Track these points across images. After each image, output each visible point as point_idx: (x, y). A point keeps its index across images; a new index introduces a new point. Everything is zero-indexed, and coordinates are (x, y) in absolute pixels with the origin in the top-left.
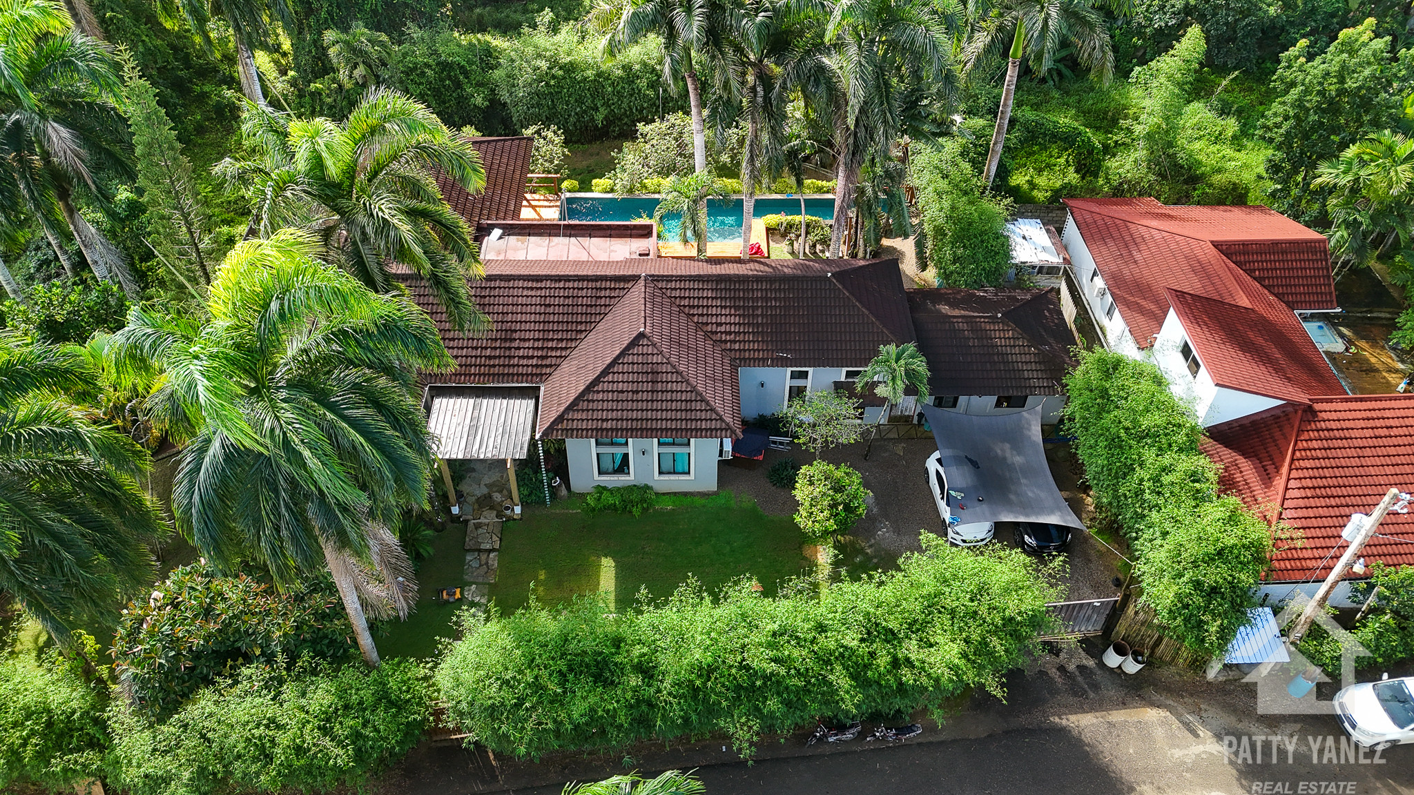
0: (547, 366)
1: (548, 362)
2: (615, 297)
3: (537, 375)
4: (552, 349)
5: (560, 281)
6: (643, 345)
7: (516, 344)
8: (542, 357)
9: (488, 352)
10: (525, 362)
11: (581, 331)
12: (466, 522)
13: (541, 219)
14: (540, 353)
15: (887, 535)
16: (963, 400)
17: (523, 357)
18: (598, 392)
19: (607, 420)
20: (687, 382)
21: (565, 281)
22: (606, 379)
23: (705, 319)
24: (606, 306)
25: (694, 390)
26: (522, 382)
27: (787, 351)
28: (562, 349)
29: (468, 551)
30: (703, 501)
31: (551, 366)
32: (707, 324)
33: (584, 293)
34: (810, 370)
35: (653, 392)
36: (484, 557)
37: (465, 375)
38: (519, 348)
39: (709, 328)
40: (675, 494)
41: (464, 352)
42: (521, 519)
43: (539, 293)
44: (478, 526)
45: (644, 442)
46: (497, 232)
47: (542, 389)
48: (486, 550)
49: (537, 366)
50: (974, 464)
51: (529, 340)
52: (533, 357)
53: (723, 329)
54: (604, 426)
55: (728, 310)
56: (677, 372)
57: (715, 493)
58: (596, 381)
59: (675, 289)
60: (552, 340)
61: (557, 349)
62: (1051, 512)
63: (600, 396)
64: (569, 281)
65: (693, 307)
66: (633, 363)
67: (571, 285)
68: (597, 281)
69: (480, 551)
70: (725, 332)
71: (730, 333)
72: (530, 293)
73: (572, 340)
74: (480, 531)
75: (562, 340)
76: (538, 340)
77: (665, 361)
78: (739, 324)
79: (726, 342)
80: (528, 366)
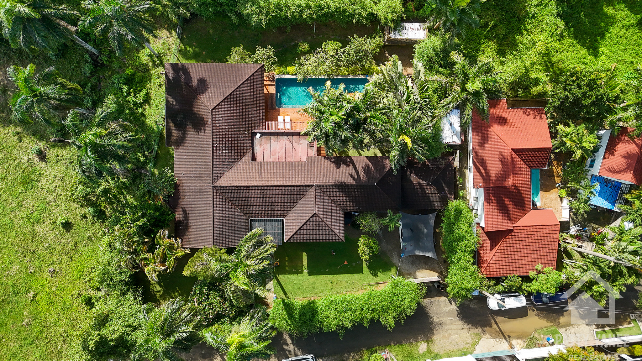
1: (285, 212)
2: (305, 192)
3: (282, 216)
4: (286, 208)
6: (315, 217)
7: (275, 207)
8: (283, 211)
9: (266, 209)
11: (295, 203)
14: (283, 209)
17: (277, 211)
19: (305, 237)
20: (329, 227)
22: (304, 226)
23: (334, 198)
24: (302, 195)
25: (331, 229)
26: (278, 218)
27: (360, 207)
28: (289, 208)
33: (295, 190)
35: (318, 229)
37: (260, 216)
39: (335, 200)
41: (259, 209)
43: (281, 191)
46: (258, 136)
47: (284, 220)
49: (282, 213)
51: (279, 205)
52: (280, 211)
53: (340, 201)
54: (304, 239)
55: (342, 195)
56: (326, 224)
58: (301, 227)
59: (325, 189)
60: (286, 205)
62: (429, 251)
63: (303, 231)
65: (331, 194)
66: (312, 222)
68: (299, 187)
72: (278, 191)
73: (292, 205)
75: (289, 205)
76: (282, 205)
77: (322, 221)
78: (345, 199)
79: (341, 204)
80: (279, 213)
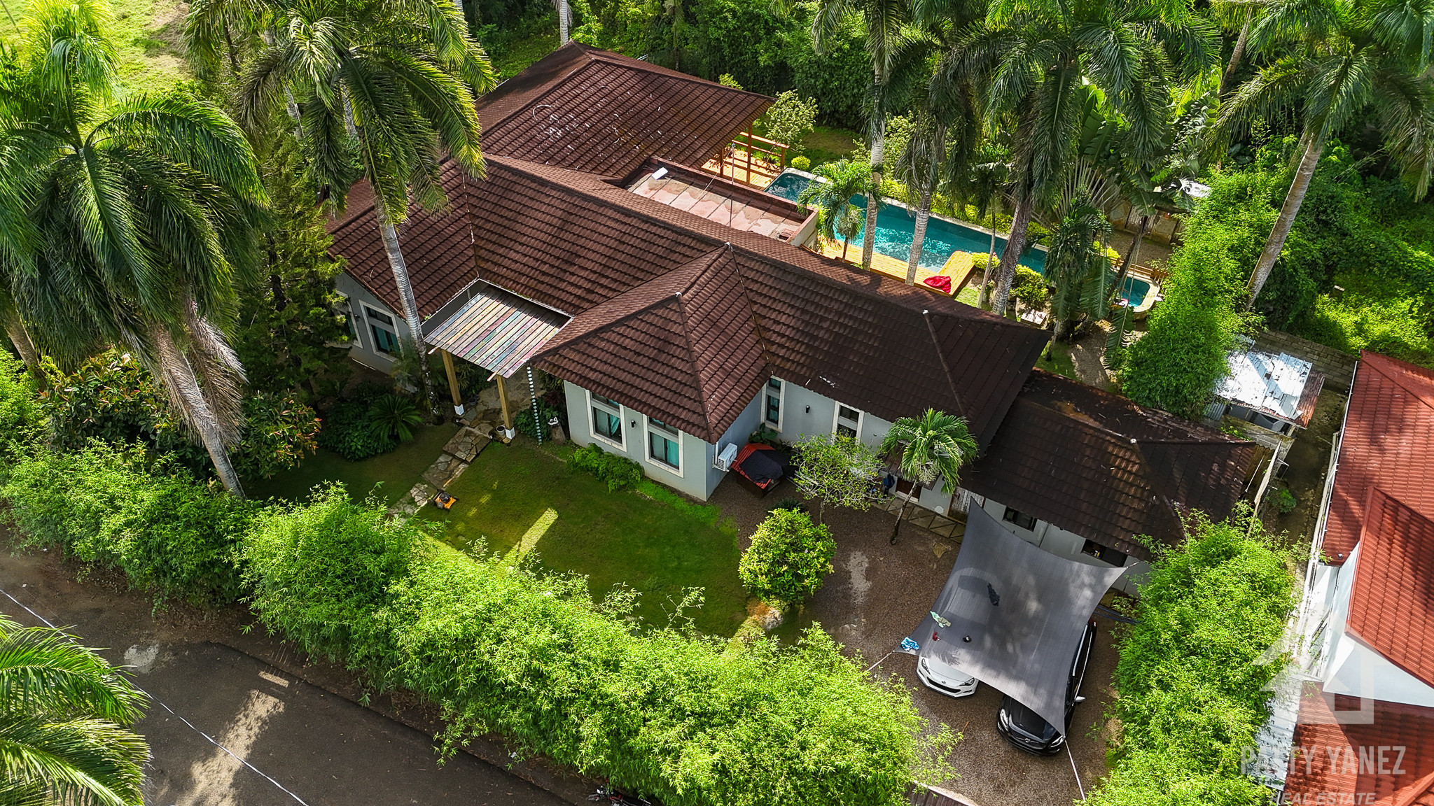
0: (588, 301)
1: (591, 297)
2: (688, 256)
3: (574, 306)
4: (602, 286)
5: (647, 222)
6: (671, 310)
7: (572, 269)
8: (589, 291)
9: (545, 268)
10: (571, 289)
11: (638, 279)
12: (462, 425)
13: (721, 175)
14: (589, 286)
15: (854, 633)
16: (1041, 525)
17: (572, 284)
18: (603, 339)
19: (595, 370)
20: (693, 364)
21: (652, 224)
22: (617, 330)
23: (764, 312)
24: (675, 262)
25: (694, 375)
26: (558, 308)
27: (834, 378)
28: (611, 289)
29: (446, 452)
30: (685, 506)
31: (591, 302)
32: (764, 317)
33: (661, 242)
34: (862, 413)
35: (654, 360)
36: (454, 463)
37: (514, 282)
38: (573, 274)
39: (764, 323)
40: (664, 486)
41: (525, 260)
42: (509, 445)
43: (621, 227)
44: (468, 434)
45: (636, 415)
46: (663, 171)
47: (571, 320)
48: (460, 459)
49: (579, 297)
50: (993, 597)
51: (587, 269)
52: (580, 287)
53: (777, 328)
54: (589, 376)
55: (793, 311)
56: (688, 350)
57: (703, 504)
59: (752, 269)
60: (607, 277)
61: (606, 287)
63: (603, 344)
64: (655, 225)
65: (761, 294)
66: (651, 324)
67: (653, 229)
68: (680, 234)
69: (454, 457)
70: (779, 334)
71: (783, 336)
72: (613, 224)
73: (624, 284)
74: (467, 439)
75: (616, 281)
76: (595, 272)
77: (683, 333)
78: (798, 330)
79: (773, 343)
80: (571, 294)
